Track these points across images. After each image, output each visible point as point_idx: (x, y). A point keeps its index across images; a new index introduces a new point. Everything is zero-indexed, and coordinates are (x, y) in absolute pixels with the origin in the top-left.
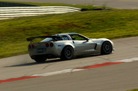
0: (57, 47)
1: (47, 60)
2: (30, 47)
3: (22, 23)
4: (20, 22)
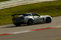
0: (26, 19)
3: (47, 4)
4: (46, 4)
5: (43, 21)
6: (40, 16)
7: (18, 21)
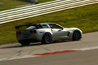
1: (31, 44)
2: (17, 33)
5: (67, 36)
6: (62, 29)
7: (27, 36)
